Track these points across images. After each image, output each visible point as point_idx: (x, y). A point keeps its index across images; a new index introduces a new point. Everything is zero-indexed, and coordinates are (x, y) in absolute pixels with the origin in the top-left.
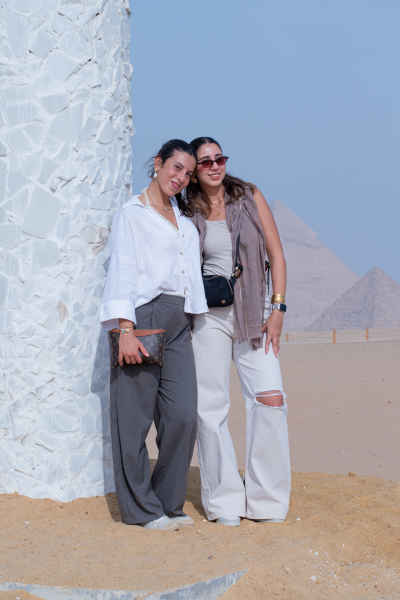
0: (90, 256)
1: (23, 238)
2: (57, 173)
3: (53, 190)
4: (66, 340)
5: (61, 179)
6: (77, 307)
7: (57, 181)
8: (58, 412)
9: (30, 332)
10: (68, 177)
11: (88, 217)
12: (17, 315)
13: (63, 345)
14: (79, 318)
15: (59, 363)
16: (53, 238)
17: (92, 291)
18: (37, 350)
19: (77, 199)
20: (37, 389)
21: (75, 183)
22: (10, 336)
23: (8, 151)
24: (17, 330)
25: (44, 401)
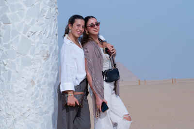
0: (43, 62)
1: (17, 55)
2: (30, 30)
3: (29, 37)
4: (35, 94)
5: (32, 32)
6: (38, 81)
7: (30, 33)
8: (32, 122)
9: (20, 92)
10: (34, 31)
11: (42, 47)
12: (15, 85)
13: (33, 96)
14: (39, 86)
15: (32, 103)
16: (29, 55)
17: (44, 76)
18: (23, 98)
19: (37, 40)
20: (24, 114)
21: (37, 34)
22: (13, 93)
23: (11, 21)
24: (15, 91)
25: (26, 118)
